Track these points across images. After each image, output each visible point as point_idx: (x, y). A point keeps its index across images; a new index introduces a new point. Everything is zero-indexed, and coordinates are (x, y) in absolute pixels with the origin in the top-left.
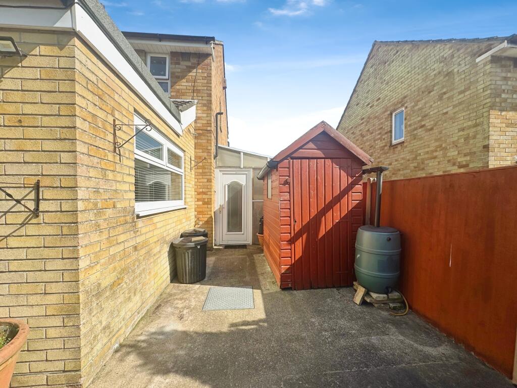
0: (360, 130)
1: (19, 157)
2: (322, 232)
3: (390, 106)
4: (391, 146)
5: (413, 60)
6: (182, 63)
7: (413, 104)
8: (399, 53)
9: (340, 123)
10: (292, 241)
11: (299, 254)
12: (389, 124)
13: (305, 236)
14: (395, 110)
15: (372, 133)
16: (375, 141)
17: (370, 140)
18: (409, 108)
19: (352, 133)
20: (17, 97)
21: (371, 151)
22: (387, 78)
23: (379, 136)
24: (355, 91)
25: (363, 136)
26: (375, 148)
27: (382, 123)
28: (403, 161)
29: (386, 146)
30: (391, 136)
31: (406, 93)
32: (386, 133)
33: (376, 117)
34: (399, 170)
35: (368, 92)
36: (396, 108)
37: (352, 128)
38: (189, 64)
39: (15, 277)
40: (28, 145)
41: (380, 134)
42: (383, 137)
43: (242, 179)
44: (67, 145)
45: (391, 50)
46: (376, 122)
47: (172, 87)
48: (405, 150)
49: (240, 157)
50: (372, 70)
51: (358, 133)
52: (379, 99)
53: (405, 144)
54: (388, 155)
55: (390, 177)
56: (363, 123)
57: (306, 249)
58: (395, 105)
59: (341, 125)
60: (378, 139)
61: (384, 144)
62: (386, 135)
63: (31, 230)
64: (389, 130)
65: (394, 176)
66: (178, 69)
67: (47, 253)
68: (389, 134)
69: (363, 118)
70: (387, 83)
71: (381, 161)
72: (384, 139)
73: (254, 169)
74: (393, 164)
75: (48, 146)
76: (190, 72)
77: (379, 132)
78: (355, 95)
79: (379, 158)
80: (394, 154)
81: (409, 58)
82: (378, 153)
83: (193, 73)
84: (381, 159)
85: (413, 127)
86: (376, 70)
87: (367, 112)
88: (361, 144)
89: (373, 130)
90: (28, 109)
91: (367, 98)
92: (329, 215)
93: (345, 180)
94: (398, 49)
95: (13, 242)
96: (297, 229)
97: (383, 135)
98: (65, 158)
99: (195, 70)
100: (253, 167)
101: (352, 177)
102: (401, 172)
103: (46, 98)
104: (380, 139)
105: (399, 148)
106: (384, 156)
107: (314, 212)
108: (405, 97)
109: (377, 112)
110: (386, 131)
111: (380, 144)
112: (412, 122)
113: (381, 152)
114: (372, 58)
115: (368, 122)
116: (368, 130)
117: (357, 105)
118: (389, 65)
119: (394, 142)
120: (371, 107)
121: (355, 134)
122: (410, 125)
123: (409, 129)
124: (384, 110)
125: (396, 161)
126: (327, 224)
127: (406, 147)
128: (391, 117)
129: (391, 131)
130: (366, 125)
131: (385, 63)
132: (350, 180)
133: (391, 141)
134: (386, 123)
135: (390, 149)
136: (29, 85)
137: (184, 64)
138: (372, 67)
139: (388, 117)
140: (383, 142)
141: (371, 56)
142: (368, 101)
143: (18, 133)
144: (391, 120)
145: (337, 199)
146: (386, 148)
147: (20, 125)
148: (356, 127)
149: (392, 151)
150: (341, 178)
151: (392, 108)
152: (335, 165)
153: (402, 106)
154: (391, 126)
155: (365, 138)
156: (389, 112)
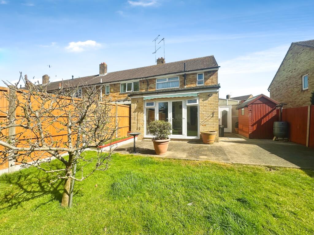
0: (286, 83)
1: (210, 109)
2: (263, 123)
3: (301, 73)
4: (302, 90)
5: (311, 54)
6: (208, 74)
7: (312, 73)
8: (304, 50)
9: (274, 78)
10: (252, 126)
11: (255, 129)
12: (301, 81)
13: (257, 124)
14: (303, 75)
15: (292, 85)
16: (294, 88)
17: (291, 88)
18: (310, 75)
19: (281, 84)
20: (210, 101)
21: (292, 93)
22: (299, 60)
23: (296, 86)
24: (282, 64)
25: (287, 86)
26: (294, 91)
27: (297, 80)
28: (308, 98)
29: (299, 91)
30: (302, 86)
31: (308, 68)
32: (299, 85)
33: (294, 77)
34: (306, 102)
35: (289, 65)
36: (304, 74)
37: (281, 81)
38: (210, 74)
39: (210, 125)
40: (211, 107)
41: (296, 85)
42: (298, 87)
43: (227, 109)
44: (217, 107)
45: (301, 48)
46: (294, 79)
47: (205, 82)
48: (309, 93)
49: (227, 102)
50: (291, 55)
51: (284, 84)
52: (295, 69)
53: (309, 90)
54: (301, 95)
55: (302, 105)
56: (287, 80)
57: (257, 128)
58: (303, 73)
59: (275, 80)
60: (295, 88)
61: (298, 90)
62: (299, 86)
63: (212, 119)
64: (301, 83)
65: (304, 104)
66: (207, 77)
67: (214, 122)
68: (301, 86)
69: (287, 77)
70: (299, 62)
71: (297, 98)
72: (298, 88)
73: (232, 105)
74: (303, 99)
75: (214, 107)
76: (211, 77)
77: (296, 84)
78: (283, 66)
79: (296, 96)
80: (303, 94)
81: (309, 53)
82: (296, 94)
83: (212, 77)
84: (297, 97)
85: (312, 83)
86: (293, 55)
87: (289, 74)
88: (287, 89)
89: (293, 83)
90: (212, 102)
91: (289, 68)
92: (265, 119)
93: (270, 109)
94: (304, 48)
95: (209, 121)
96: (254, 123)
97: (298, 86)
98: (217, 109)
99: (212, 76)
100: (232, 104)
101: (272, 108)
102: (307, 103)
103: (214, 101)
104: (297, 87)
105: (306, 92)
106: (298, 95)
107: (259, 118)
108: (308, 70)
109: (294, 75)
110: (299, 84)
111: (296, 90)
112: (311, 81)
113: (297, 93)
114: (291, 50)
115: (290, 79)
116: (290, 83)
117: (284, 70)
118: (300, 54)
119: (304, 89)
120: (291, 72)
121: (283, 84)
122: (311, 82)
123: (310, 84)
124: (298, 74)
125: (305, 98)
126: (264, 121)
127: (309, 92)
128: (302, 78)
129: (302, 84)
130: (289, 81)
131: (298, 53)
132: (272, 109)
133: (302, 89)
134: (299, 81)
135: (301, 93)
136: (212, 99)
137: (209, 75)
138: (291, 54)
139: (300, 78)
140: (298, 89)
141: (291, 49)
142: (290, 69)
143: (210, 106)
144: (302, 79)
145: (268, 114)
146: (300, 92)
147: (211, 105)
148: (283, 81)
149: (302, 93)
150: (268, 109)
151: (302, 74)
152: (266, 105)
153: (307, 73)
154: (302, 82)
155: (288, 87)
156: (300, 76)
